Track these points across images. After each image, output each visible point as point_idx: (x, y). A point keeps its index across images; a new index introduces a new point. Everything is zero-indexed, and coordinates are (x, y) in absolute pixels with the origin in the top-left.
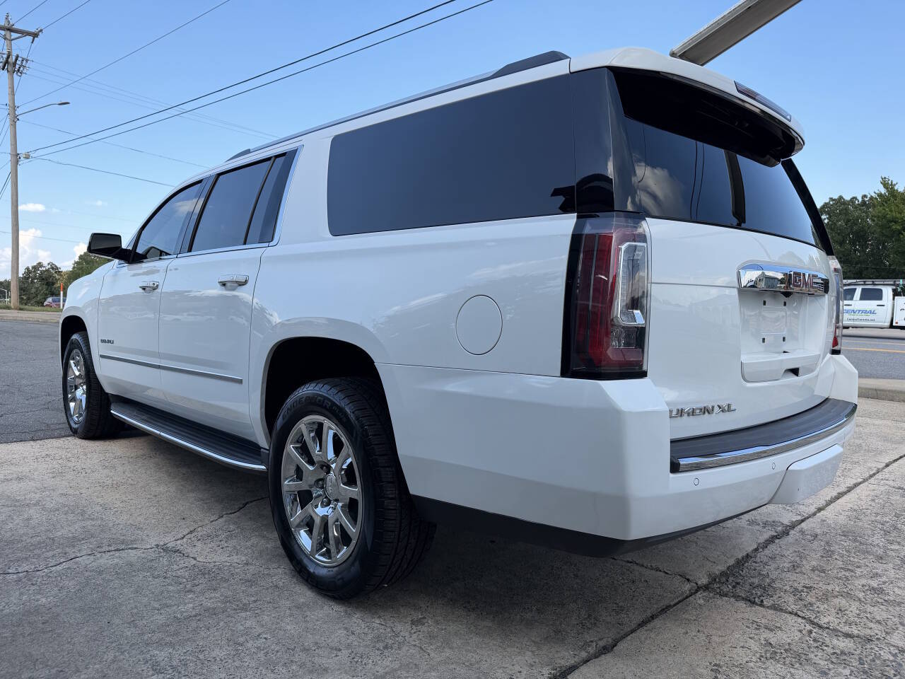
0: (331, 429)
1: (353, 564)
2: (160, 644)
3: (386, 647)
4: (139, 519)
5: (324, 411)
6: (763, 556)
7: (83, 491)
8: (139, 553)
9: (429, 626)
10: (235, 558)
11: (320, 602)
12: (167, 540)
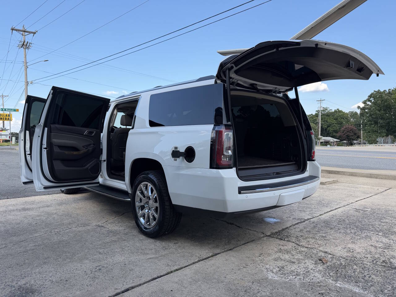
0: (150, 186)
1: (156, 226)
2: (100, 248)
3: (166, 249)
4: (89, 218)
5: (148, 181)
6: (292, 228)
7: (70, 210)
8: (91, 227)
9: (179, 244)
10: (121, 228)
11: (147, 239)
12: (99, 223)
